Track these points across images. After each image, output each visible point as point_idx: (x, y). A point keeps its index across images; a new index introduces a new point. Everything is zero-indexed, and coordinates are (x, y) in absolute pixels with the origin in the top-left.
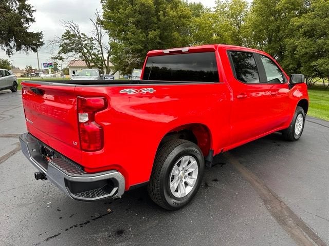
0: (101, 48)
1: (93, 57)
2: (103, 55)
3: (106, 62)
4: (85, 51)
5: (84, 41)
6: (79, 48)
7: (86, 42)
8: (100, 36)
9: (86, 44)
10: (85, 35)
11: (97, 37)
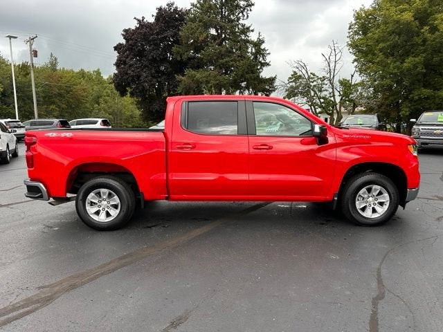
0: (333, 89)
1: (322, 100)
2: (334, 99)
3: (338, 106)
4: (312, 93)
5: (313, 82)
6: (306, 92)
7: (315, 83)
8: (332, 74)
9: (315, 86)
10: (314, 75)
11: (328, 76)
